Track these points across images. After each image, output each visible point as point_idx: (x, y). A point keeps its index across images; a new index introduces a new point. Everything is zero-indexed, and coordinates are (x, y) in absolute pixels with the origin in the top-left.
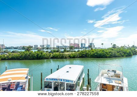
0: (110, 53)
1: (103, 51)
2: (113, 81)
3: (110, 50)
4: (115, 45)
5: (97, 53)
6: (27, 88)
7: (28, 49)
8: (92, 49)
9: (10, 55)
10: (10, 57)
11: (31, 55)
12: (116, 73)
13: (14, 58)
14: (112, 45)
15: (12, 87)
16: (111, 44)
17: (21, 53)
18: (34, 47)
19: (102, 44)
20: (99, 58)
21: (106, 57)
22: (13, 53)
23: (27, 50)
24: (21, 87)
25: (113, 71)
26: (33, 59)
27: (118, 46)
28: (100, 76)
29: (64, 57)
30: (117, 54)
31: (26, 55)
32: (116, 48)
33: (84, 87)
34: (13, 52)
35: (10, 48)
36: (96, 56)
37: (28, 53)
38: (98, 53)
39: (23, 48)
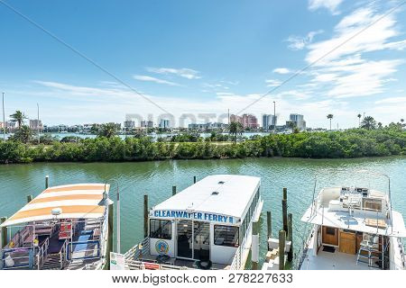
0: (353, 143)
1: (331, 137)
2: (360, 220)
3: (354, 135)
4: (370, 119)
5: (312, 143)
6: (106, 238)
7: (107, 131)
8: (296, 132)
9: (56, 148)
10: (57, 153)
11: (114, 148)
12: (369, 197)
13: (69, 156)
14: (362, 118)
15: (65, 235)
16: (359, 116)
17: (88, 142)
18: (123, 126)
19: (330, 116)
20: (320, 157)
21: (342, 156)
22: (65, 144)
23: (105, 135)
24: (88, 234)
25: (359, 190)
26: (122, 160)
27: (380, 124)
28: (318, 205)
29: (213, 155)
30: (377, 147)
31: (101, 147)
32: (373, 128)
33: (270, 240)
34: (65, 140)
35: (55, 130)
36: (308, 151)
37: (107, 142)
38: (317, 142)
39: (94, 129)
